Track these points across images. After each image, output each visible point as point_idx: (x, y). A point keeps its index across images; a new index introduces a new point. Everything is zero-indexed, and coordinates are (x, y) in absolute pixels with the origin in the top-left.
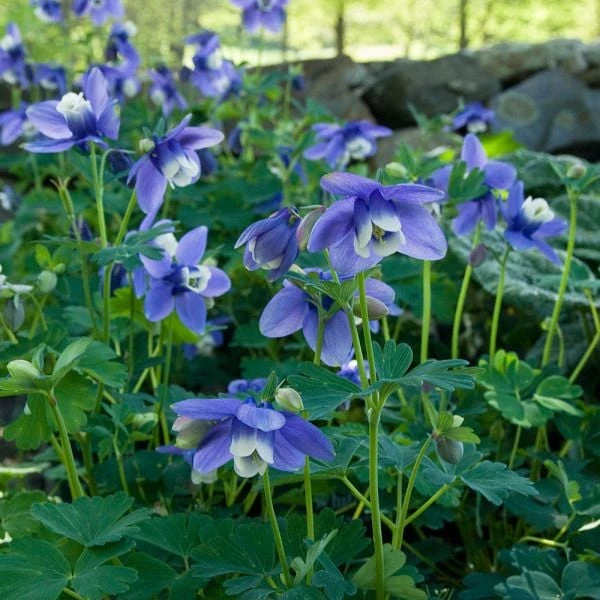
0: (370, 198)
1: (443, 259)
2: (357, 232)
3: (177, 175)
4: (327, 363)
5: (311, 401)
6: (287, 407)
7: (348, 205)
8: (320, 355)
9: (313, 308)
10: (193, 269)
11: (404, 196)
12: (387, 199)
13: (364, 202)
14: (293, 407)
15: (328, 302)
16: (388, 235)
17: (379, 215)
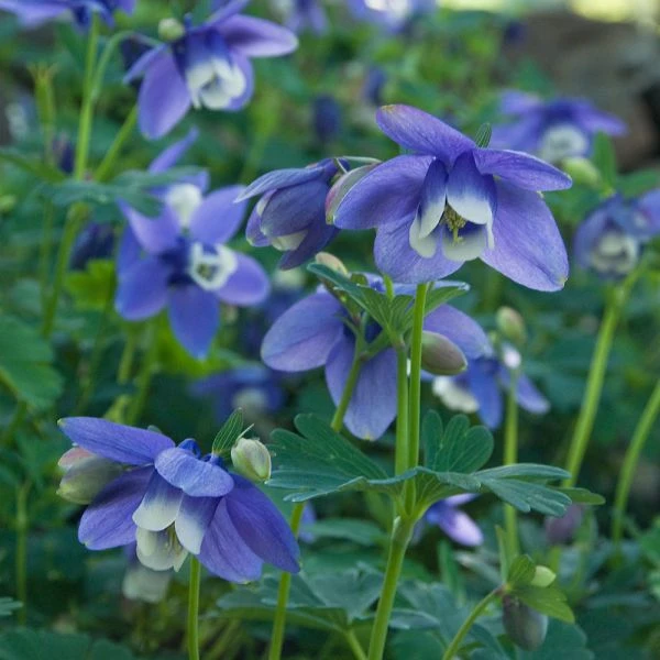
0: (456, 163)
1: (558, 292)
2: (421, 213)
3: (207, 87)
4: (352, 429)
5: (297, 475)
6: (244, 469)
7: (418, 167)
8: (343, 414)
9: (349, 334)
10: (209, 249)
11: (511, 173)
12: (482, 172)
13: (444, 166)
14: (254, 472)
15: (375, 329)
16: (471, 229)
17: (460, 192)
